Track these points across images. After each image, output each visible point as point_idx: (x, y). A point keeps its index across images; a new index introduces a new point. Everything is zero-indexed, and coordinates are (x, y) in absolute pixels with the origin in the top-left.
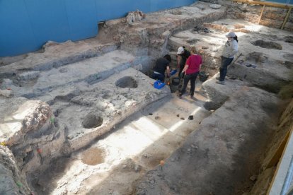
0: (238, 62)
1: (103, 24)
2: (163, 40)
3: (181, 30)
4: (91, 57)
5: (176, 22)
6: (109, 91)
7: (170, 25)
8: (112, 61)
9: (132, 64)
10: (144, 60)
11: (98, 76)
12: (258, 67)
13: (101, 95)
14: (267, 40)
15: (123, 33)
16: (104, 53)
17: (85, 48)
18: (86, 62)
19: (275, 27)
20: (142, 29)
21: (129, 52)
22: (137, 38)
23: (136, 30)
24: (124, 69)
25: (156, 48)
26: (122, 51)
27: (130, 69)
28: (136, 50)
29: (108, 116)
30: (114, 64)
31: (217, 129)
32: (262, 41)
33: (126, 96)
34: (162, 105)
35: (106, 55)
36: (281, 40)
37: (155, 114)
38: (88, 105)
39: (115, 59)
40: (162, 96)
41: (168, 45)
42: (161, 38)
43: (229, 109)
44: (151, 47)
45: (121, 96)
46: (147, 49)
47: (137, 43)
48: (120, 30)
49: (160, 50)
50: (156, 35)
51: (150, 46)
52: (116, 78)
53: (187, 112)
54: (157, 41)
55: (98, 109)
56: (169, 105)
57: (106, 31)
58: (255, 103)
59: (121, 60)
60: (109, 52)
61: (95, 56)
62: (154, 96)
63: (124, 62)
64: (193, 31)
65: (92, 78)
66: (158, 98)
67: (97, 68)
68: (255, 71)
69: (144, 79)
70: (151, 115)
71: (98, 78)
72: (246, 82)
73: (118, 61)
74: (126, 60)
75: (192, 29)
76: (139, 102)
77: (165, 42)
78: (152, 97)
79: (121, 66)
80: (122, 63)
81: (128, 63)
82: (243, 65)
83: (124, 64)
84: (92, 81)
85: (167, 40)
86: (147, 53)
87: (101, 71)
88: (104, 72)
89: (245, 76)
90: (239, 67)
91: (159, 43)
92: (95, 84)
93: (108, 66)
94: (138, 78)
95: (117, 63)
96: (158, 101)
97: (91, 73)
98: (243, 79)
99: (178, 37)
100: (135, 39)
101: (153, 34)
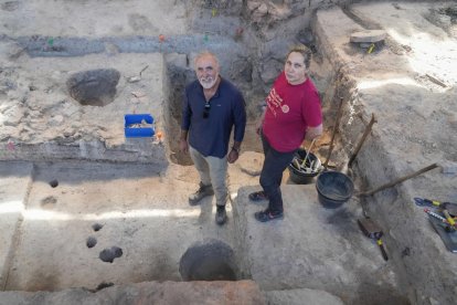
9: (164, 45)
11: (56, 44)
24: (137, 52)
25: (256, 26)
30: (121, 29)
39: (137, 19)
44: (248, 20)
46: (236, 21)
51: (244, 14)
54: (263, 8)
59: (148, 25)
62: (89, 147)
63: (148, 33)
64: (441, 12)
65: (38, 44)
66: (103, 157)
67: (74, 25)
68: (437, 261)
69: (138, 93)
70: (54, 185)
71: (56, 48)
72: (392, 273)
73: (135, 27)
74: (157, 30)
75: (444, 6)
76: (33, 142)
77: (291, 17)
78: (82, 147)
79: (130, 39)
80: (140, 32)
81: (154, 39)
82: (421, 208)
83: (141, 38)
84: (37, 49)
85: (307, 15)
86: (232, 33)
87: (70, 33)
88: (76, 40)
89: (406, 252)
90: (405, 206)
91: (267, 15)
92: (39, 59)
93: (102, 30)
94: (129, 87)
95: (128, 30)
96: (108, 165)
97: (43, 33)
98: (396, 255)
99: (352, 16)
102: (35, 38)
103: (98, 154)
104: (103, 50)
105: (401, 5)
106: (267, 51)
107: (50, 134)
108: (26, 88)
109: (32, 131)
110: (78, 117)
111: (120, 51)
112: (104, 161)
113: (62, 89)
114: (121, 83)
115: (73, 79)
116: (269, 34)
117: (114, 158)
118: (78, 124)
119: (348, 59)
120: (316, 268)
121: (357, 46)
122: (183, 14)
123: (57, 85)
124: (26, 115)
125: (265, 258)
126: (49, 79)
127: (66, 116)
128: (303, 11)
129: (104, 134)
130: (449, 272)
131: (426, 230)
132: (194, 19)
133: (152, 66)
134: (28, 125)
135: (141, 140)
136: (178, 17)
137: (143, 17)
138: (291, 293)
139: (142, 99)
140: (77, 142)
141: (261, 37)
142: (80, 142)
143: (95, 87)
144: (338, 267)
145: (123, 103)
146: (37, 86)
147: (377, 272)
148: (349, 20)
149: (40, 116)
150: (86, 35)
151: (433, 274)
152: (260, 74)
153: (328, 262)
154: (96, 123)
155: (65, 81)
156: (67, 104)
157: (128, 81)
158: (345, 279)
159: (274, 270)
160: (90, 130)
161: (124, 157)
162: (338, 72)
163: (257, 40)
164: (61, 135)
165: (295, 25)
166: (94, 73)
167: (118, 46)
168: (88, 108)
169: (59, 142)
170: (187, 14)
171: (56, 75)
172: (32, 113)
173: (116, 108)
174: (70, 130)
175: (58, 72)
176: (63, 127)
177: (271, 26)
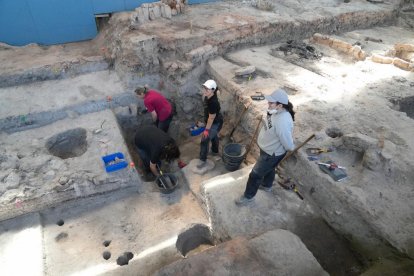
1: (108, 18)
4: (47, 78)
9: (112, 103)
11: (27, 120)
15: (118, 42)
18: (31, 89)
24: (92, 112)
25: (172, 78)
27: (105, 113)
28: (129, 77)
30: (76, 99)
37: (66, 226)
39: (85, 89)
40: (107, 188)
42: (185, 59)
44: (165, 75)
45: (11, 176)
46: (157, 77)
47: (132, 64)
50: (178, 51)
51: (162, 71)
53: (132, 239)
54: (175, 66)
57: (107, 31)
59: (95, 92)
60: (88, 72)
62: (82, 188)
63: (97, 97)
64: (277, 50)
65: (13, 122)
66: (94, 192)
67: (37, 103)
68: (333, 189)
69: (105, 140)
70: (61, 224)
71: (28, 123)
72: (308, 206)
73: (86, 94)
74: (103, 94)
75: (278, 45)
76: (37, 196)
77: (194, 68)
78: (77, 189)
79: (85, 104)
80: (91, 98)
81: (103, 100)
82: (313, 162)
83: (93, 101)
84: (13, 127)
85: (203, 64)
87: (37, 110)
88: (43, 113)
89: (312, 191)
90: (304, 164)
91: (178, 69)
92: (16, 134)
93: (61, 101)
94: (96, 137)
95: (82, 98)
96: (98, 197)
97: (16, 113)
98: (307, 195)
99: (230, 61)
100: (128, 57)
101: (172, 50)
102: (9, 119)
103: (90, 190)
104: (66, 116)
105: (255, 49)
106: (183, 92)
107: (48, 187)
108: (15, 157)
109: (33, 188)
110: (65, 168)
111: (80, 114)
112: (95, 195)
113: (44, 152)
114: (89, 136)
115: (49, 142)
116: (182, 81)
117: (102, 190)
118: (68, 173)
119: (238, 86)
120: (266, 218)
121: (240, 78)
122: (118, 79)
123: (39, 149)
124: (23, 177)
125: (234, 222)
126: (31, 147)
127: (56, 170)
128: (200, 63)
129: (91, 175)
130: (341, 192)
131: (320, 173)
132: (128, 81)
133: (108, 119)
134: (28, 184)
135: (120, 172)
136: (115, 82)
137: (90, 87)
138: (262, 237)
139: (109, 144)
140: (72, 186)
141: (178, 84)
142: (75, 186)
143: (67, 144)
144: (279, 213)
145: (96, 150)
146: (23, 154)
147: (300, 209)
148: (229, 63)
149: (35, 176)
150: (50, 108)
151: (333, 197)
152: (182, 108)
153: (273, 212)
154: (81, 169)
155: (43, 145)
156: (53, 161)
157: (94, 133)
158: (285, 219)
159: (243, 228)
160: (79, 175)
161: (110, 187)
162: (235, 95)
163: (175, 86)
164: (58, 184)
165: (197, 72)
166: (64, 134)
167: (77, 111)
168: (70, 160)
169: (57, 190)
170: (121, 79)
171: (35, 142)
172: (28, 175)
173: (92, 155)
174: (64, 179)
175: (35, 140)
176: (57, 179)
177: (182, 76)
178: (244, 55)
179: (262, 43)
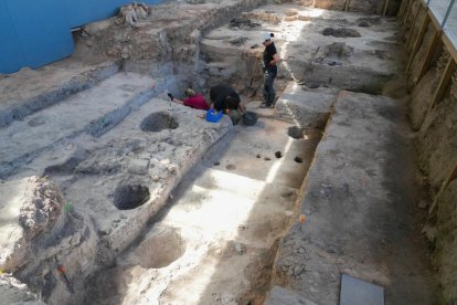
0: (316, 61)
1: (81, 31)
2: (193, 46)
3: (213, 28)
5: (205, 15)
6: (139, 141)
7: (196, 20)
8: (121, 92)
9: (152, 92)
10: (169, 82)
11: (106, 121)
12: (345, 65)
13: (126, 150)
14: (336, 27)
15: (126, 42)
16: (99, 81)
17: (63, 76)
19: (336, 9)
20: (159, 30)
21: (143, 72)
22: (153, 46)
23: (148, 32)
25: (185, 60)
26: (129, 74)
27: (154, 101)
28: (155, 68)
29: (156, 181)
30: (126, 96)
31: (342, 154)
32: (331, 29)
33: (171, 143)
34: (228, 145)
35: (103, 84)
36: (352, 24)
37: (224, 162)
38: (109, 170)
39: (124, 87)
40: (224, 131)
41: (201, 53)
42: (189, 43)
43: (342, 124)
44: (178, 60)
45: (164, 144)
47: (154, 55)
48: (118, 37)
49: (192, 63)
50: (180, 38)
51: (174, 58)
52: (137, 119)
53: (268, 148)
55: (132, 172)
56: (237, 143)
57: (89, 42)
58: (369, 110)
60: (107, 77)
61: (85, 88)
62: (213, 135)
63: (141, 90)
65: (97, 126)
66: (218, 137)
67: (98, 108)
70: (218, 164)
71: (106, 124)
73: (130, 90)
74: (143, 86)
75: (228, 25)
76: (196, 147)
78: (211, 137)
79: (137, 97)
80: (137, 92)
81: (148, 90)
83: (141, 93)
84: (97, 131)
86: (172, 71)
87: (108, 110)
90: (319, 68)
91: (189, 51)
93: (117, 100)
95: (130, 94)
96: (220, 142)
98: (329, 84)
99: (214, 39)
100: (149, 50)
101: (176, 37)
102: (94, 123)
104: (131, 110)
105: (218, 29)
114: (170, 114)
130: (349, 69)
136: (140, 78)
137: (126, 85)
176: (196, 134)
178: (215, 33)
179: (217, 26)
